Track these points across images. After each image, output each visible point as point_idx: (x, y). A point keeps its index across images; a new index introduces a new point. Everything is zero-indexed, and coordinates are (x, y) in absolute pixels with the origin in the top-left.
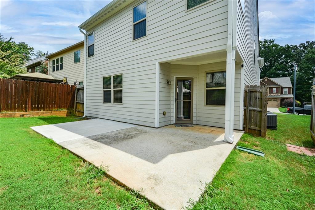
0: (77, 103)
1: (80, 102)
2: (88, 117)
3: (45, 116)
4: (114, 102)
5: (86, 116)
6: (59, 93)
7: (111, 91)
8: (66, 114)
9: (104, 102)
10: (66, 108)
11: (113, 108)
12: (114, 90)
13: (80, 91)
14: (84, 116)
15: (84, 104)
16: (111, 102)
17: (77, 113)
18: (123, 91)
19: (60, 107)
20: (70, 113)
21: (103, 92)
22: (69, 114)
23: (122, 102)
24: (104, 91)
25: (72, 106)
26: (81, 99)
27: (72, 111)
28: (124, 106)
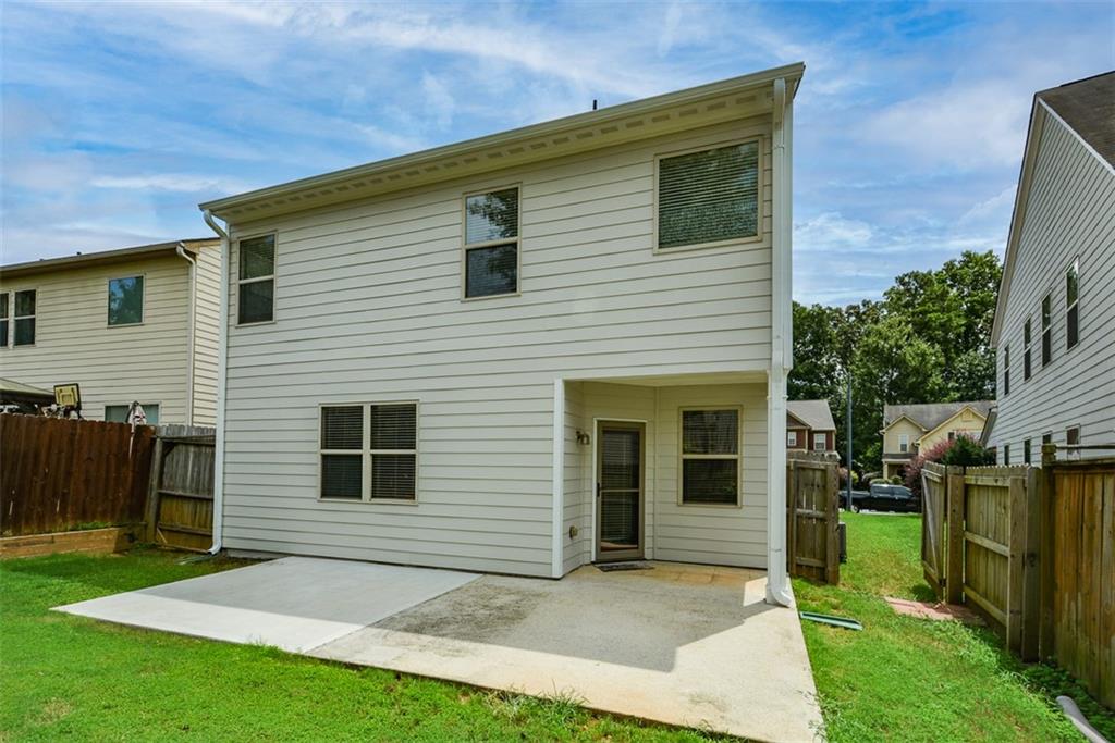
0: (162, 496)
1: (180, 493)
2: (232, 555)
3: (23, 554)
4: (373, 497)
5: (222, 549)
6: (86, 456)
7: (361, 456)
8: (113, 546)
9: (324, 494)
10: (112, 517)
11: (367, 518)
12: (374, 456)
13: (182, 448)
14: (214, 549)
15: (212, 500)
16: (358, 495)
17: (163, 538)
18: (419, 461)
19: (85, 515)
20: (132, 538)
21: (318, 460)
22: (126, 544)
23: (414, 498)
24: (324, 457)
25: (136, 509)
26: (184, 480)
27: (136, 530)
28: (422, 510)
